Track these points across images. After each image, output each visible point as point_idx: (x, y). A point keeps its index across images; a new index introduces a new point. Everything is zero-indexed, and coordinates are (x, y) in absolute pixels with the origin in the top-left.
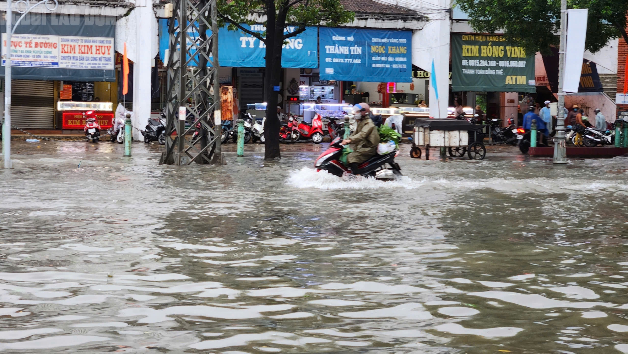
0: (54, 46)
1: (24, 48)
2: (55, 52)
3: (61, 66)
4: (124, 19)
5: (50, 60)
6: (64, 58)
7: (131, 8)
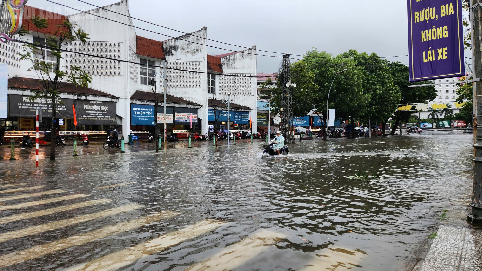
0: (186, 116)
1: (180, 117)
2: (186, 117)
3: (187, 121)
4: (199, 109)
5: (185, 120)
6: (188, 119)
7: (201, 106)
